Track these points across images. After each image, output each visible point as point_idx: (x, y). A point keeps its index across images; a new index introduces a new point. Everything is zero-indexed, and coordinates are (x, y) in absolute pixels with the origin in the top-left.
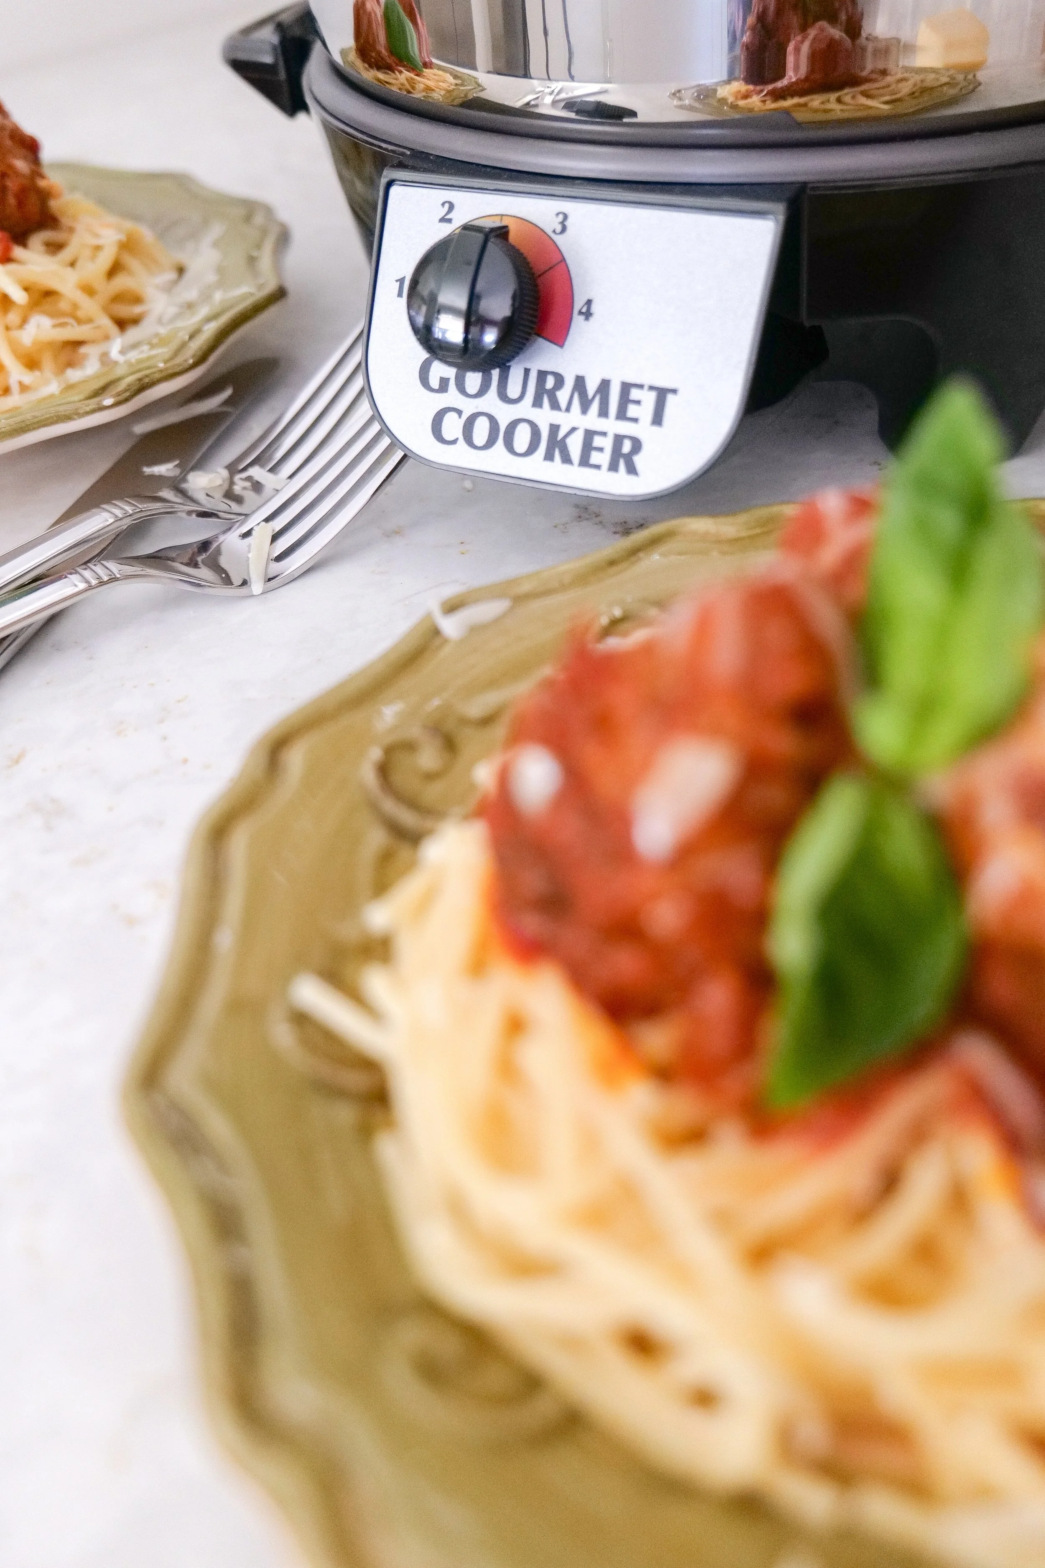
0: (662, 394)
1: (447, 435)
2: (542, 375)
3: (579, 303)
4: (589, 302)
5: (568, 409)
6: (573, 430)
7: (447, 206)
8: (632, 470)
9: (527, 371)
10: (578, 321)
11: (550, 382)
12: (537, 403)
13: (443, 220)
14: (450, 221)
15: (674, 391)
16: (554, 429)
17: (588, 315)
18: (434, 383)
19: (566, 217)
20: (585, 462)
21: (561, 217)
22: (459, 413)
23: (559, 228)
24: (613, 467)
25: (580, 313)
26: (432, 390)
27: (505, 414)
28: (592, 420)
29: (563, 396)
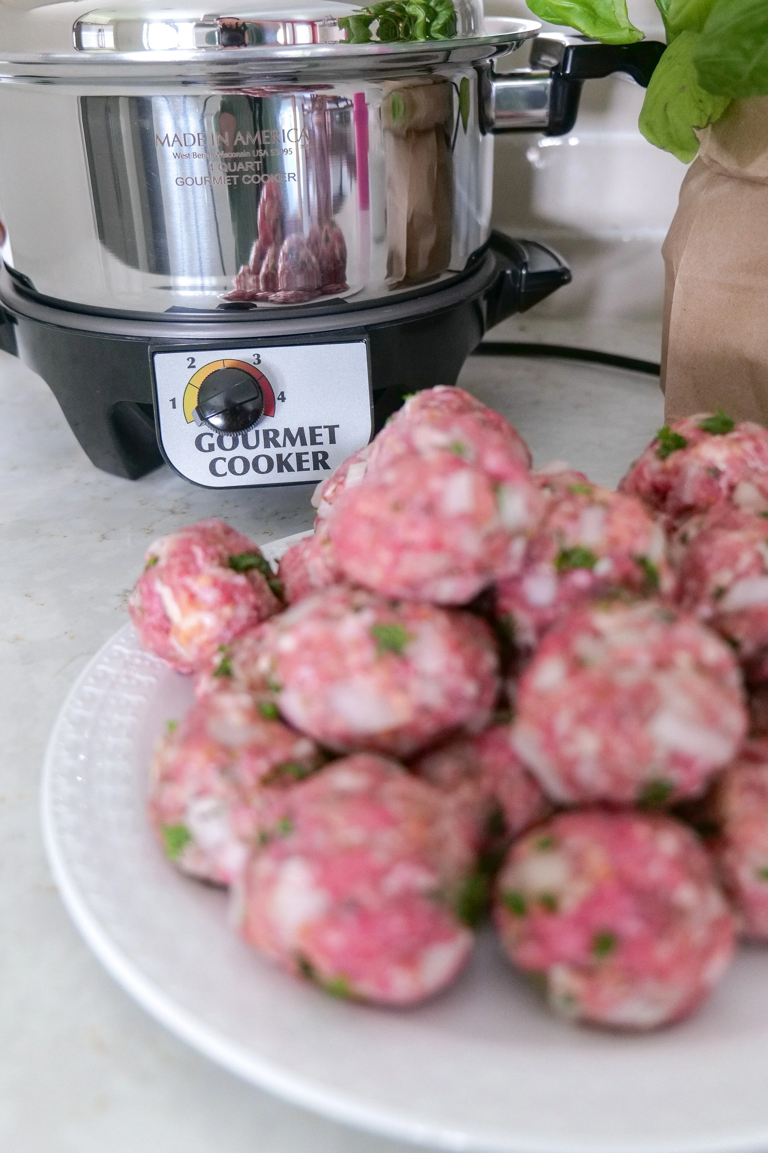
0: (332, 429)
1: (219, 471)
2: (266, 432)
3: (277, 395)
4: (282, 393)
5: (284, 445)
6: (290, 455)
7: (190, 360)
8: (326, 467)
9: (257, 432)
10: (278, 403)
11: (271, 435)
12: (267, 446)
13: (190, 367)
14: (194, 367)
15: (338, 426)
16: (279, 456)
17: (283, 399)
18: (206, 447)
19: (259, 356)
20: (300, 468)
21: (256, 356)
22: (224, 459)
23: (256, 362)
24: (316, 468)
25: (279, 399)
26: (205, 451)
27: (250, 455)
28: (299, 448)
29: (280, 440)
